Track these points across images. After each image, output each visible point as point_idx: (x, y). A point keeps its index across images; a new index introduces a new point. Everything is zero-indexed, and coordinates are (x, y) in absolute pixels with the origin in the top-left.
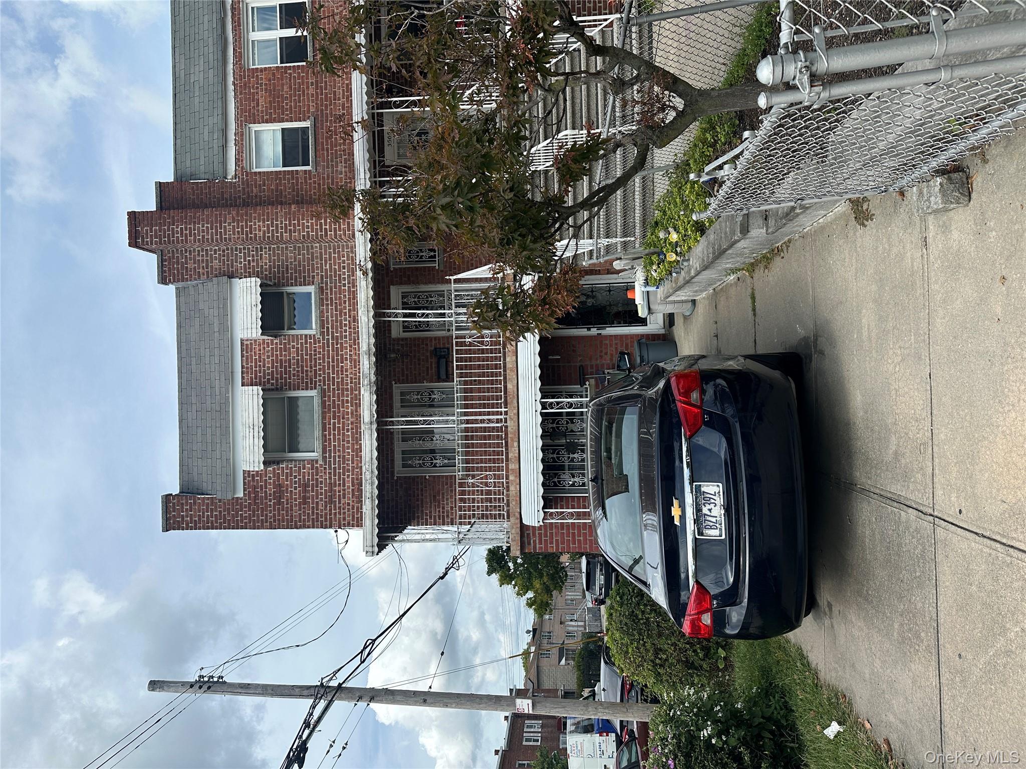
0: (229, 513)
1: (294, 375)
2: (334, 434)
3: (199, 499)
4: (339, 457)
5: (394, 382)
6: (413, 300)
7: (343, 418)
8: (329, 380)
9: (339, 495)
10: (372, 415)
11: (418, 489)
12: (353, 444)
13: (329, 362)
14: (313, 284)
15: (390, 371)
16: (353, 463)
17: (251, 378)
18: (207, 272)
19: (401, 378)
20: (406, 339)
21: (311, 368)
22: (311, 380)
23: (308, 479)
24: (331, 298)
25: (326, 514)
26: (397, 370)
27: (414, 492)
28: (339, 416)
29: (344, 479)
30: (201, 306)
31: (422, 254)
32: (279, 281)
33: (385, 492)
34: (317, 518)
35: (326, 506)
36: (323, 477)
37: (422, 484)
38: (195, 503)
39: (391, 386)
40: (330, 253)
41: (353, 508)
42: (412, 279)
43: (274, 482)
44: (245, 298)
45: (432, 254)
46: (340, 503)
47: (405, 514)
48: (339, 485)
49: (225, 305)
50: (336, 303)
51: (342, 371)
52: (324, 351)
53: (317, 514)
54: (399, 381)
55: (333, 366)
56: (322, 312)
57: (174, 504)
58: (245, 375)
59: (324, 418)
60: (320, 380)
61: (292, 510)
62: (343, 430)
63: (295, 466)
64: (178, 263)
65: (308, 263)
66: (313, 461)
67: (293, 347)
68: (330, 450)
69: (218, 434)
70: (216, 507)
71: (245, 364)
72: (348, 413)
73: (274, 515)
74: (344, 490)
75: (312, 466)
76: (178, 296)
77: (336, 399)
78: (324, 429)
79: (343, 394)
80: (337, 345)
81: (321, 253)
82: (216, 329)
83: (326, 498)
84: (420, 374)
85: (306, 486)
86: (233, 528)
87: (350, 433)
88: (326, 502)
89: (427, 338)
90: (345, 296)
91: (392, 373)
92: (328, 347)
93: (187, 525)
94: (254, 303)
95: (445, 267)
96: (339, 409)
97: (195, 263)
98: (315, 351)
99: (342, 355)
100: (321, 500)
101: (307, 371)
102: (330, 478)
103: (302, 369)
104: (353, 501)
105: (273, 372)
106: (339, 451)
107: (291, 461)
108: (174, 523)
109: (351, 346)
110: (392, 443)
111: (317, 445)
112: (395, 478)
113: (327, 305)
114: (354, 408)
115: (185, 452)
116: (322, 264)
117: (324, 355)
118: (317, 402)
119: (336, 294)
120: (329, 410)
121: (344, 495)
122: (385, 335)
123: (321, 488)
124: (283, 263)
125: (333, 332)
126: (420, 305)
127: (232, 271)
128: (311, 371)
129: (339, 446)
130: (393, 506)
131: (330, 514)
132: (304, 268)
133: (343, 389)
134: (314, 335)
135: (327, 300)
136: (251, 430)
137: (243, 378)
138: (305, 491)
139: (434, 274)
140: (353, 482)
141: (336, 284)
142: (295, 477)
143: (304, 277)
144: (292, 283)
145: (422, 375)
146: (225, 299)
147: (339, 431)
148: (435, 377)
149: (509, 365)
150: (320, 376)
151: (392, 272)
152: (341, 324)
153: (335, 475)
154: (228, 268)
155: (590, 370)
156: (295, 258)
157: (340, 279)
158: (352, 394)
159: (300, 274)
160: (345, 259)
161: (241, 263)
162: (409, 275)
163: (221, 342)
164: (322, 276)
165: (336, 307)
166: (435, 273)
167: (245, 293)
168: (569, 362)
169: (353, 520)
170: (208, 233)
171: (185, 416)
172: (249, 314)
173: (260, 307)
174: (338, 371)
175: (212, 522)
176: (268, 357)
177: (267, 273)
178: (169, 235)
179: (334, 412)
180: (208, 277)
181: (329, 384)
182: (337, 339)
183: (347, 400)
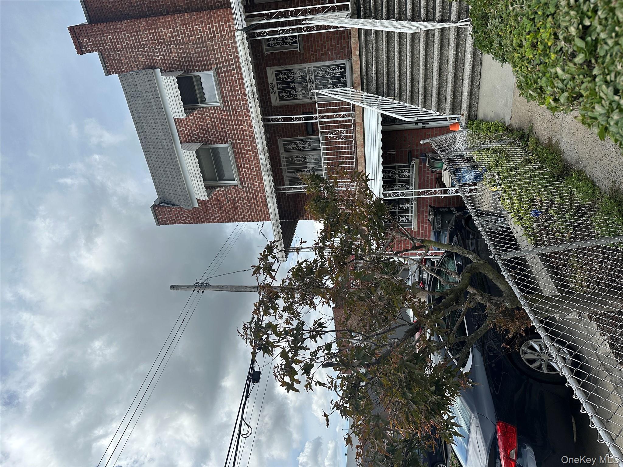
0: (192, 216)
1: (212, 135)
2: (245, 171)
3: (173, 208)
4: (251, 184)
5: (278, 137)
6: (284, 76)
7: (249, 161)
8: (235, 137)
9: (255, 205)
10: (271, 189)
11: (301, 201)
12: (258, 176)
13: (233, 125)
14: (211, 69)
15: (274, 130)
16: (259, 187)
17: (185, 137)
18: (137, 65)
19: (282, 134)
20: (282, 106)
21: (222, 129)
22: (224, 137)
23: (235, 197)
24: (226, 80)
25: (249, 215)
26: (279, 129)
27: (299, 202)
28: (246, 160)
29: (256, 196)
30: (140, 89)
31: (286, 41)
32: (188, 69)
33: (282, 203)
34: (244, 217)
35: (248, 211)
36: (243, 195)
37: (303, 198)
38: (171, 211)
39: (276, 140)
40: (219, 44)
41: (264, 212)
42: (281, 61)
43: (215, 198)
44: (169, 90)
45: (294, 40)
46: (256, 209)
47: (295, 214)
48: (254, 199)
49: (156, 91)
50: (230, 83)
51: (243, 131)
52: (228, 118)
53: (244, 215)
54: (281, 136)
55: (236, 128)
56: (221, 90)
57: (159, 211)
58: (180, 136)
59: (237, 161)
60: (229, 137)
61: (228, 213)
62: (250, 168)
63: (225, 190)
64: (114, 59)
65: (205, 54)
66: (235, 186)
67: (207, 116)
68: (244, 180)
69: (174, 173)
70: (184, 213)
71: (179, 128)
72: (251, 158)
73: (219, 216)
74: (257, 202)
75: (235, 189)
76: (121, 80)
77: (242, 149)
78: (238, 168)
79: (246, 146)
80: (236, 113)
81: (212, 45)
82: (154, 106)
83: (247, 206)
84: (295, 131)
85: (234, 200)
86: (197, 223)
87: (255, 170)
88: (247, 209)
89: (296, 105)
90: (235, 77)
91: (276, 131)
92: (230, 115)
93: (170, 222)
94: (176, 95)
95: (305, 50)
96: (245, 155)
97: (126, 59)
98: (222, 118)
99: (241, 120)
100: (245, 207)
101: (220, 132)
102: (247, 196)
103: (217, 131)
104: (263, 208)
105: (198, 133)
106: (250, 180)
107: (222, 186)
108: (162, 221)
109: (245, 114)
110: (282, 175)
111: (236, 177)
112: (287, 195)
113: (224, 85)
114: (254, 154)
115: (157, 180)
116: (214, 54)
117: (228, 120)
118: (230, 151)
119: (228, 76)
120: (239, 156)
121: (257, 204)
122: (267, 105)
123: (243, 201)
124: (187, 55)
125: (231, 105)
126: (289, 80)
127: (154, 63)
128: (222, 132)
129: (249, 178)
130: (287, 210)
131: (251, 215)
132: (203, 58)
133: (245, 143)
134: (220, 107)
135: (223, 81)
136: (195, 177)
137: (180, 137)
138: (234, 203)
139: (297, 57)
140: (261, 198)
141: (227, 68)
142: (227, 196)
143: (204, 64)
144: (197, 70)
145: (296, 131)
146: (155, 86)
147: (248, 169)
148: (305, 133)
149: (359, 154)
150: (229, 135)
151: (266, 57)
152: (236, 98)
153: (250, 194)
154: (150, 61)
155: (415, 153)
156: (195, 50)
157: (229, 65)
158: (252, 146)
159: (201, 63)
160: (231, 48)
161: (158, 57)
162: (279, 59)
163: (160, 115)
164: (216, 63)
165: (230, 86)
166: (298, 55)
167: (168, 87)
168: (401, 148)
169: (265, 218)
170: (130, 41)
171: (149, 159)
172: (175, 103)
173: (180, 98)
174: (240, 131)
175: (184, 220)
176: (193, 123)
177: (178, 63)
178: (102, 43)
179: (242, 157)
180: (138, 69)
181: (236, 140)
182: (235, 109)
183: (249, 150)
